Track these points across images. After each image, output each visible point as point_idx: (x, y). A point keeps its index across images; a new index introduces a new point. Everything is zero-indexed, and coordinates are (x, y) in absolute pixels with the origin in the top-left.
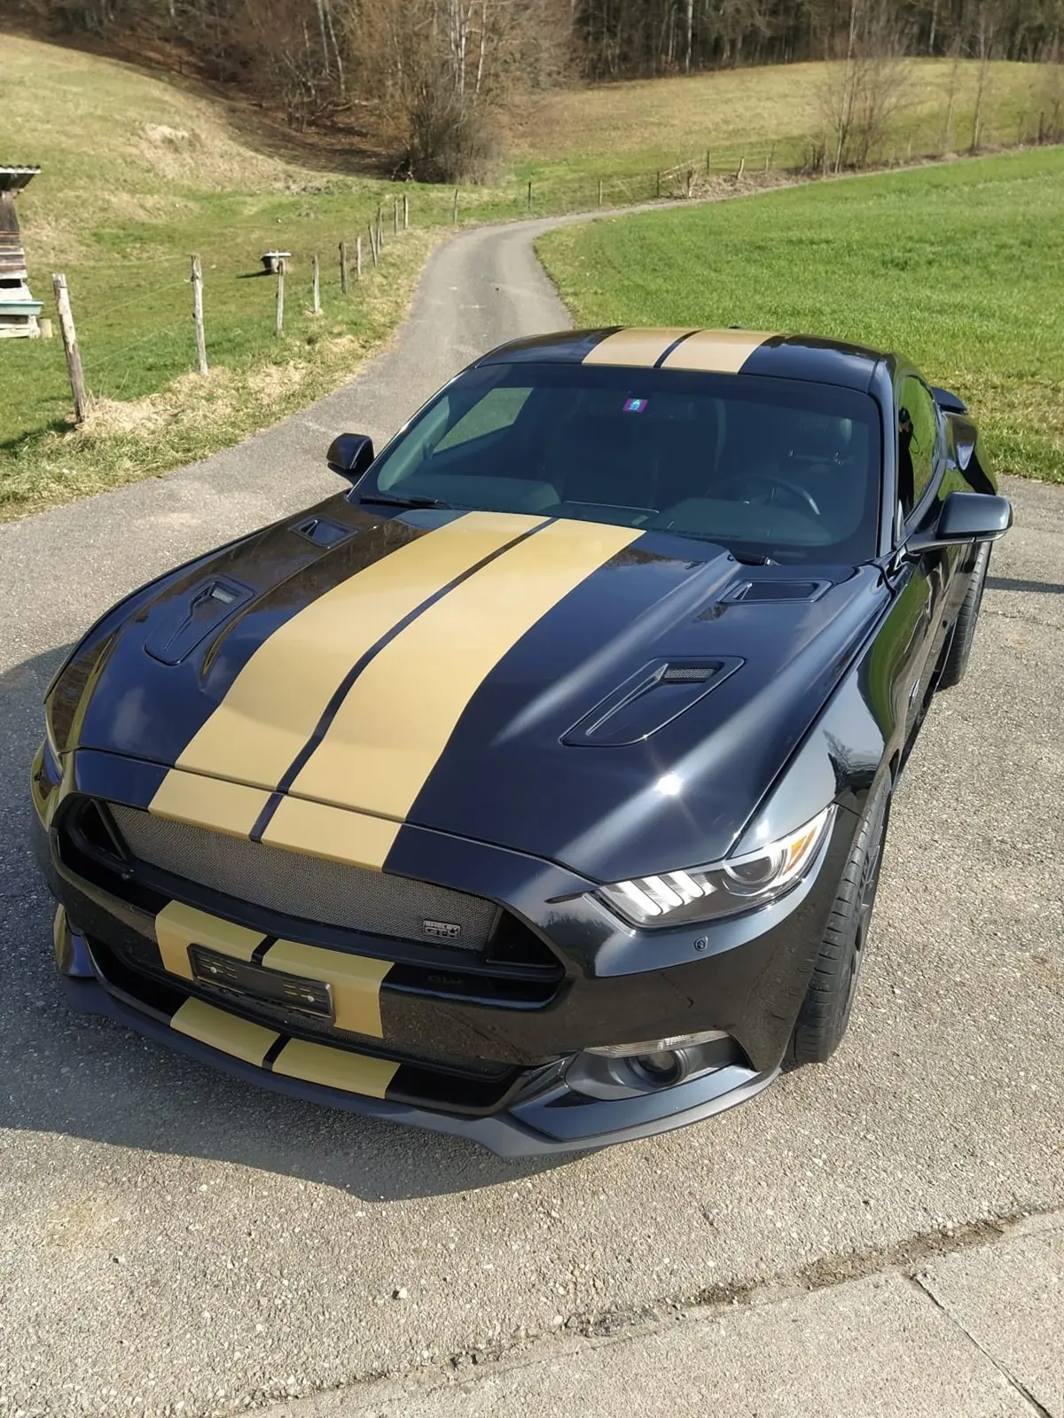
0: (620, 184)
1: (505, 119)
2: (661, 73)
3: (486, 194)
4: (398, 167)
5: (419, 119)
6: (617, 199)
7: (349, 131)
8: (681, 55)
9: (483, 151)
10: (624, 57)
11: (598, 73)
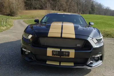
0: (30, 17)
1: (19, 12)
2: (32, 10)
3: (17, 18)
4: (8, 15)
5: (10, 11)
6: (30, 18)
7: (3, 12)
8: (33, 9)
9: (17, 14)
10: (29, 8)
11: (27, 9)
